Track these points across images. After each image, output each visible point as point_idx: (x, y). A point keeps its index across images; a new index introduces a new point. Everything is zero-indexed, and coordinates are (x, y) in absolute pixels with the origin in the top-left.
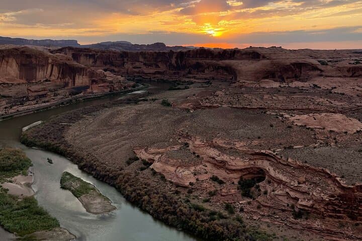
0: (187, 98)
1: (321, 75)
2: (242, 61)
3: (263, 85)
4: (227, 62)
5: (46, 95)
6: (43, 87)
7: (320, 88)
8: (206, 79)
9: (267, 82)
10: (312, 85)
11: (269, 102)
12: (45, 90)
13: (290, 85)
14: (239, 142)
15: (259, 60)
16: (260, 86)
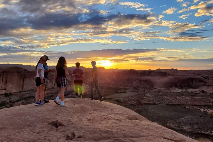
0: (128, 98)
1: (205, 85)
2: (156, 77)
3: (172, 91)
4: (147, 77)
5: (53, 96)
6: (51, 91)
7: (207, 92)
8: (134, 87)
9: (174, 89)
10: (201, 91)
11: (182, 101)
12: (52, 93)
13: (188, 90)
14: (185, 126)
15: (166, 77)
16: (170, 91)
